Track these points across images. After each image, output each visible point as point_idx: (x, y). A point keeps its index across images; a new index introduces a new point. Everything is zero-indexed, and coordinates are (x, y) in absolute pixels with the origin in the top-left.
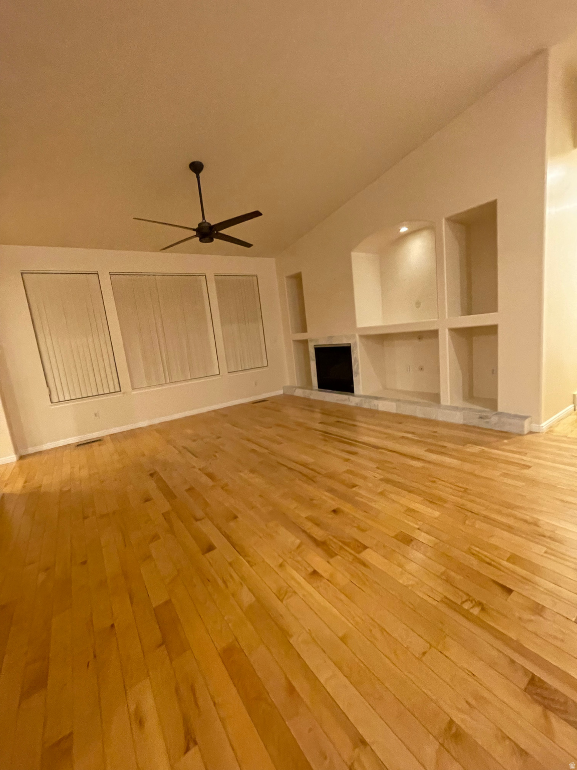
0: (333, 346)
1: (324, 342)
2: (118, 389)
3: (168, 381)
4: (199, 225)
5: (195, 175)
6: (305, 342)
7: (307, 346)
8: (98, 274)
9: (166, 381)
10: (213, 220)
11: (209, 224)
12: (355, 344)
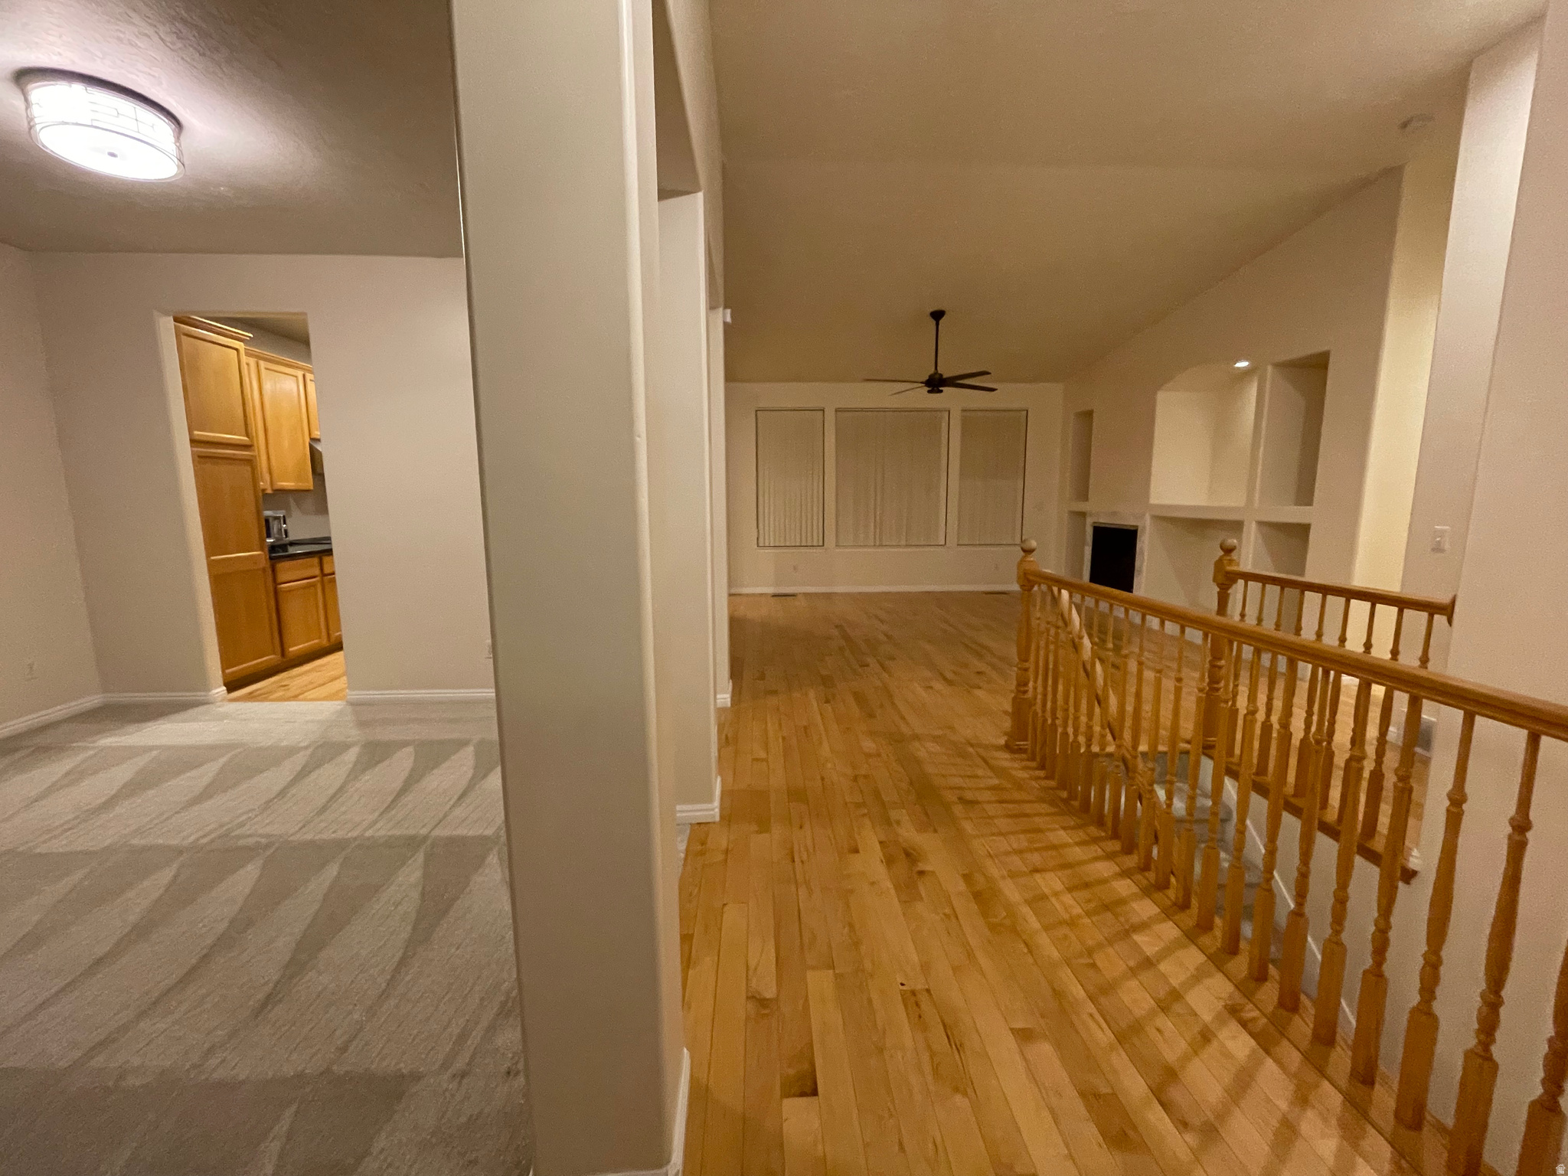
0: (1114, 527)
1: (1105, 520)
2: (821, 544)
3: (878, 543)
4: (930, 376)
5: (934, 322)
6: (1083, 515)
7: (1085, 520)
8: (823, 410)
9: (875, 542)
10: (946, 372)
11: (941, 375)
12: (1144, 527)
